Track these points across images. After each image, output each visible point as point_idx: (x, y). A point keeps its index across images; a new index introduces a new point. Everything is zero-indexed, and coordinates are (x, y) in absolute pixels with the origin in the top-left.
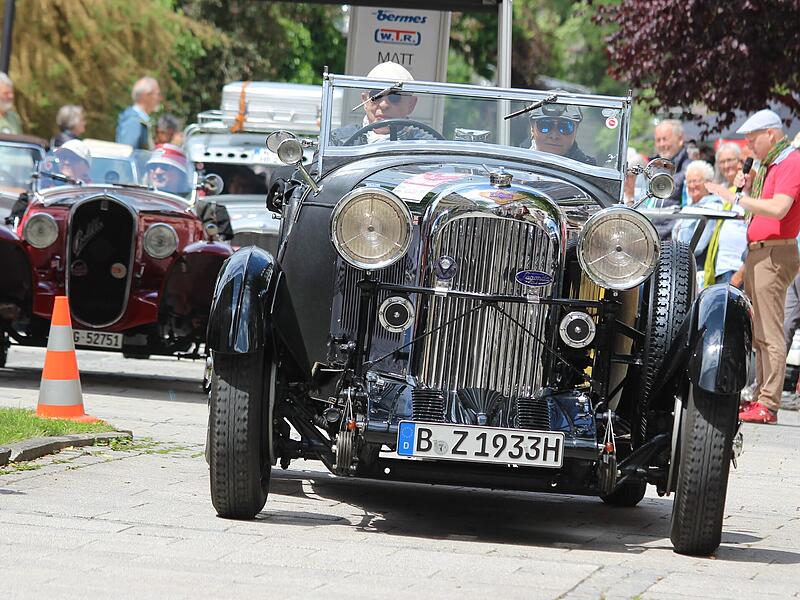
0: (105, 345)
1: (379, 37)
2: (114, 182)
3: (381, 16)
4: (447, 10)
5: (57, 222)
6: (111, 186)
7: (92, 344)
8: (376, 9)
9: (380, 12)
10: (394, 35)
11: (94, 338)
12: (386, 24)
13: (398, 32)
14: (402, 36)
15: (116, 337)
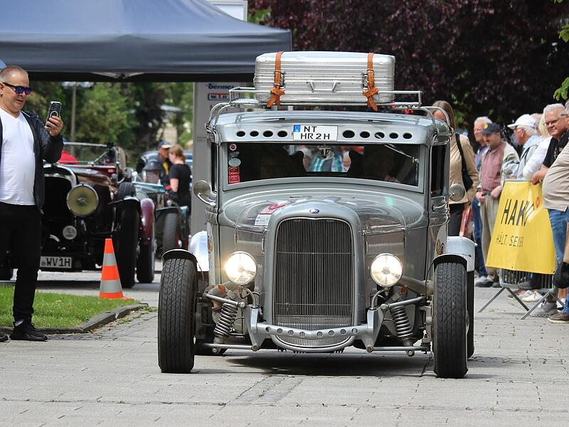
1: (210, 98)
3: (211, 87)
4: (244, 81)
8: (207, 83)
9: (210, 85)
10: (218, 96)
12: (213, 91)
13: (220, 95)
14: (222, 96)
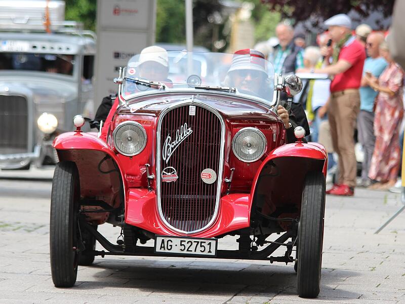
0: (198, 252)
2: (197, 85)
5: (145, 128)
6: (194, 90)
7: (185, 252)
11: (187, 246)
15: (210, 244)
